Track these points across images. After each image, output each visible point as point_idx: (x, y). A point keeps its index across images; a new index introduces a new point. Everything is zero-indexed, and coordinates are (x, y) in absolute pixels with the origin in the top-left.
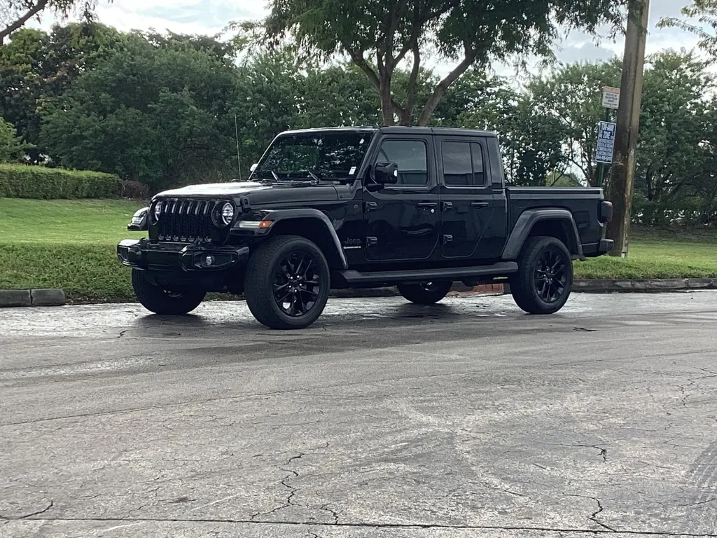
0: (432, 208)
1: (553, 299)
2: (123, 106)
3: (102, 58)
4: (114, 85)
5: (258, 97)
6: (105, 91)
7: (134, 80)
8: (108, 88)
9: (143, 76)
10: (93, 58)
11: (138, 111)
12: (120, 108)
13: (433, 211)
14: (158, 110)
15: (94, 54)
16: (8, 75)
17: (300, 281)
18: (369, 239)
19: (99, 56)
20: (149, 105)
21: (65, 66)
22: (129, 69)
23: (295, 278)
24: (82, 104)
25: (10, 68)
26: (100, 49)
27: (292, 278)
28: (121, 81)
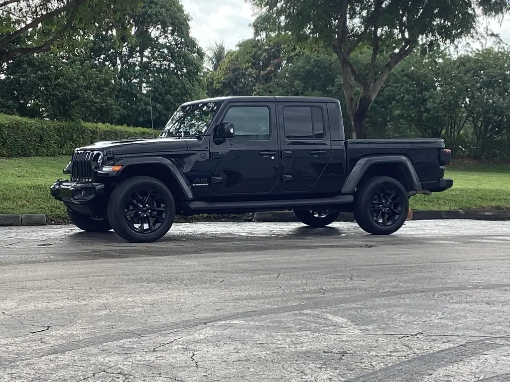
0: (272, 155)
1: (389, 223)
2: (310, 89)
3: (297, 57)
4: (304, 75)
5: (405, 79)
6: (298, 79)
7: (318, 71)
8: (300, 78)
9: (325, 68)
10: (292, 57)
11: (320, 92)
12: (308, 91)
13: (273, 158)
14: (334, 92)
15: (293, 54)
16: (236, 71)
17: (149, 209)
18: (214, 178)
19: (295, 55)
20: (328, 88)
21: (273, 63)
22: (315, 63)
23: (144, 206)
24: (283, 89)
25: (237, 66)
26: (297, 51)
27: (141, 206)
28: (309, 72)
